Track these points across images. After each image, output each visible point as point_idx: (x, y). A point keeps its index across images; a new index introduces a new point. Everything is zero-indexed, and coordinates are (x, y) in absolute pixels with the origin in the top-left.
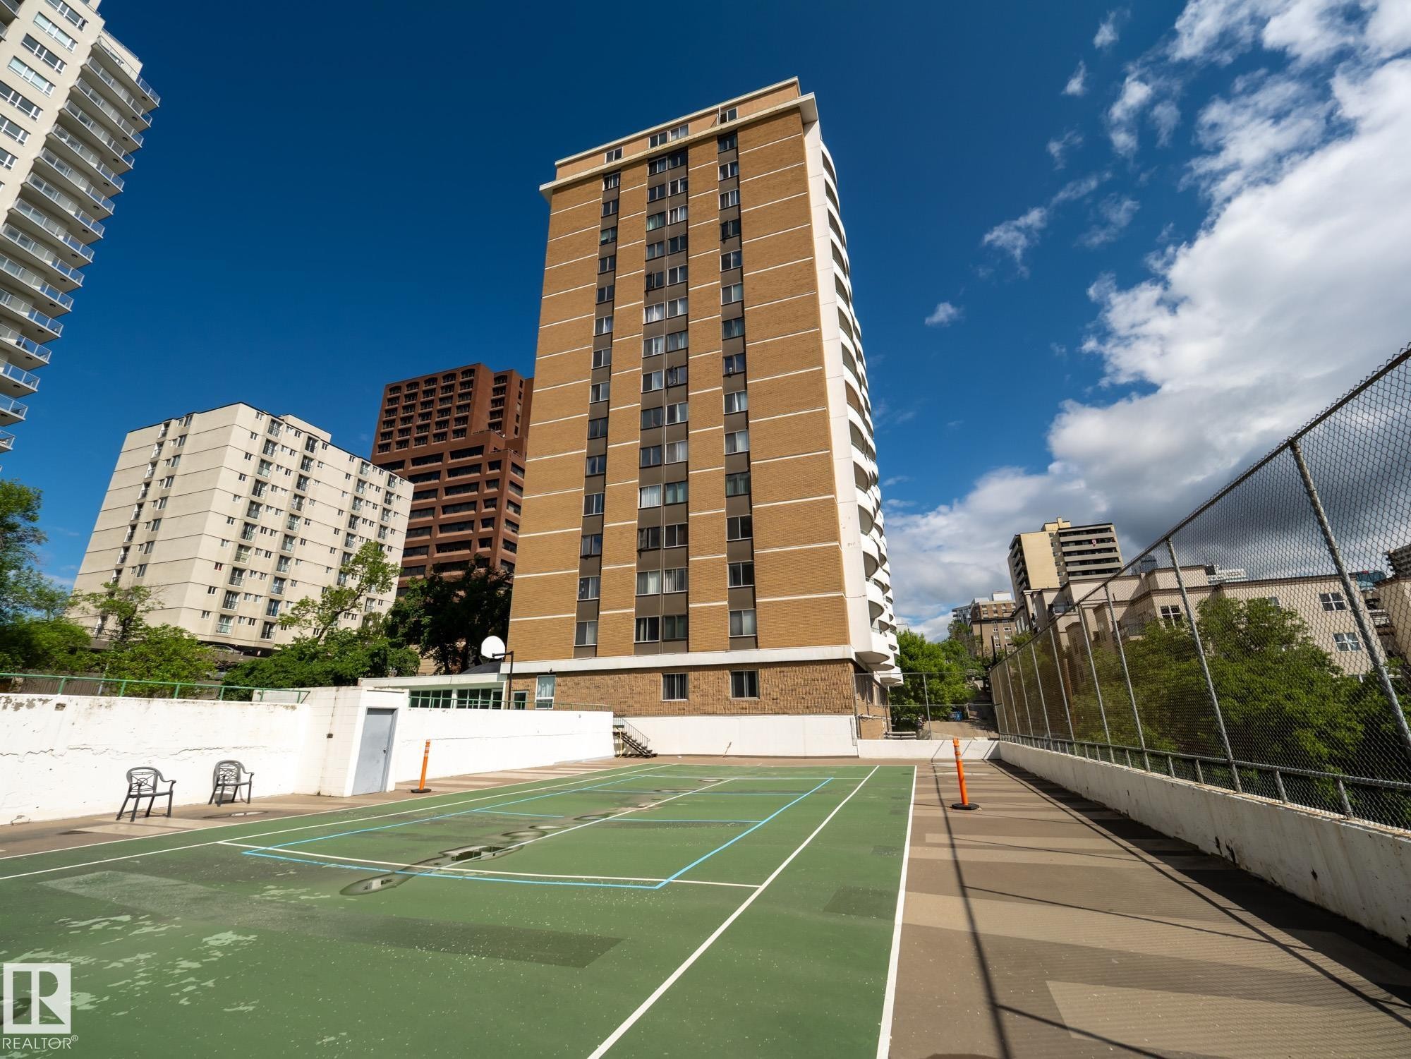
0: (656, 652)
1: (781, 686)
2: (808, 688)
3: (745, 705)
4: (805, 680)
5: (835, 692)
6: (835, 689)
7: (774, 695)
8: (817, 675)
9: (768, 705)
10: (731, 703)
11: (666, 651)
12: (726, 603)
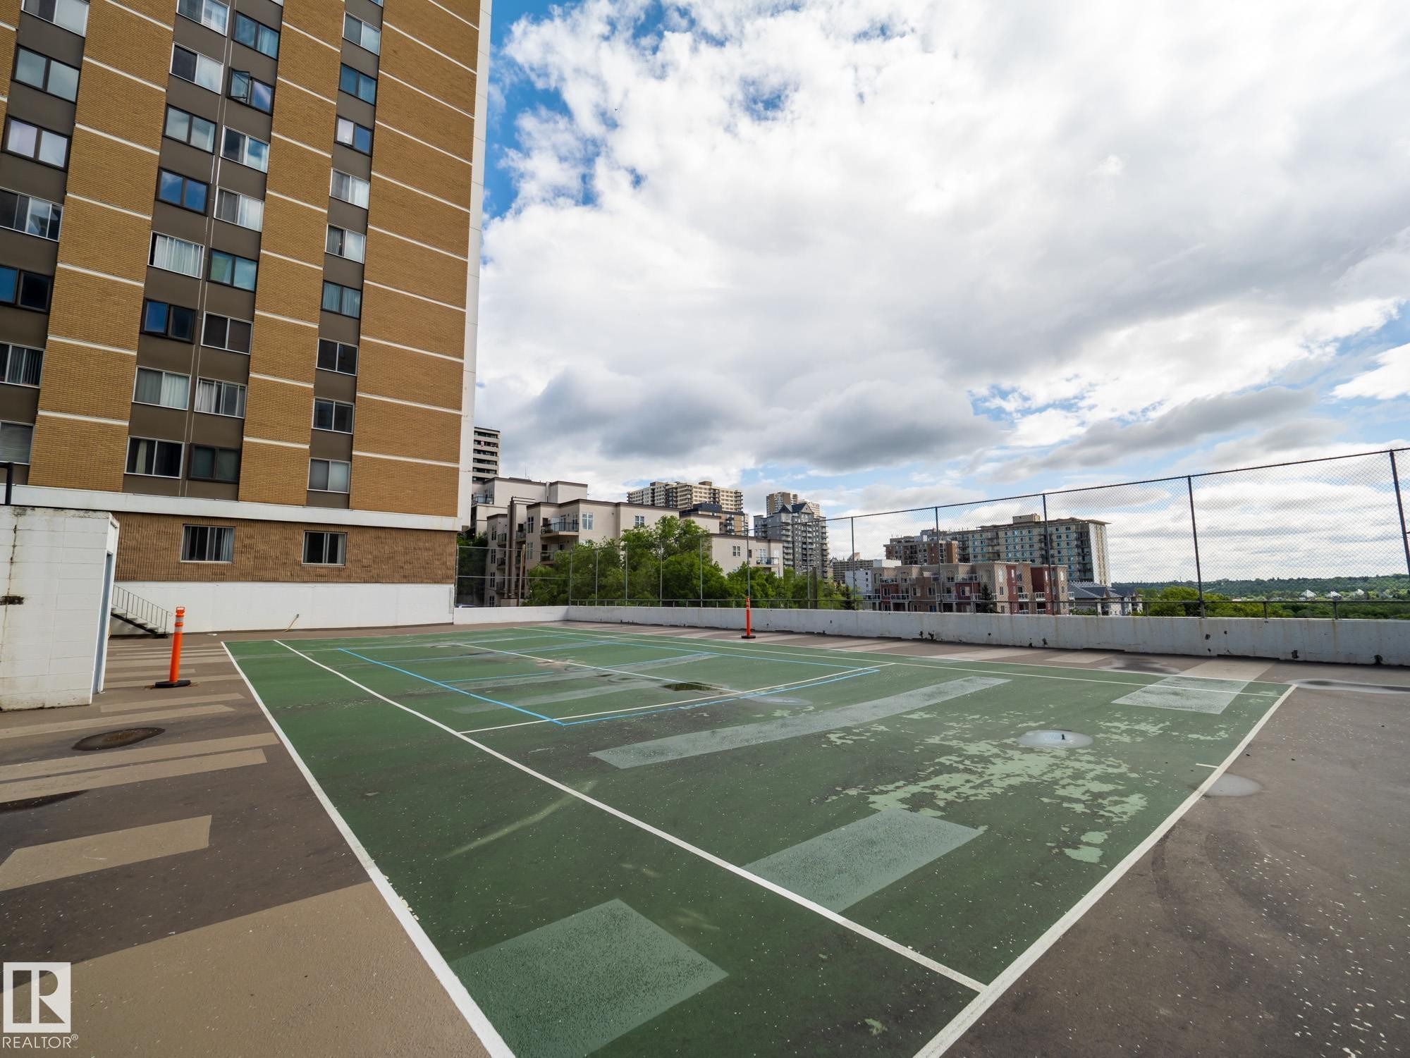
0: (172, 492)
1: (375, 553)
2: (408, 557)
3: (324, 572)
4: (406, 548)
5: (437, 563)
6: (438, 560)
7: (365, 562)
8: (421, 544)
9: (356, 573)
10: (303, 568)
11: (192, 494)
12: (307, 447)
